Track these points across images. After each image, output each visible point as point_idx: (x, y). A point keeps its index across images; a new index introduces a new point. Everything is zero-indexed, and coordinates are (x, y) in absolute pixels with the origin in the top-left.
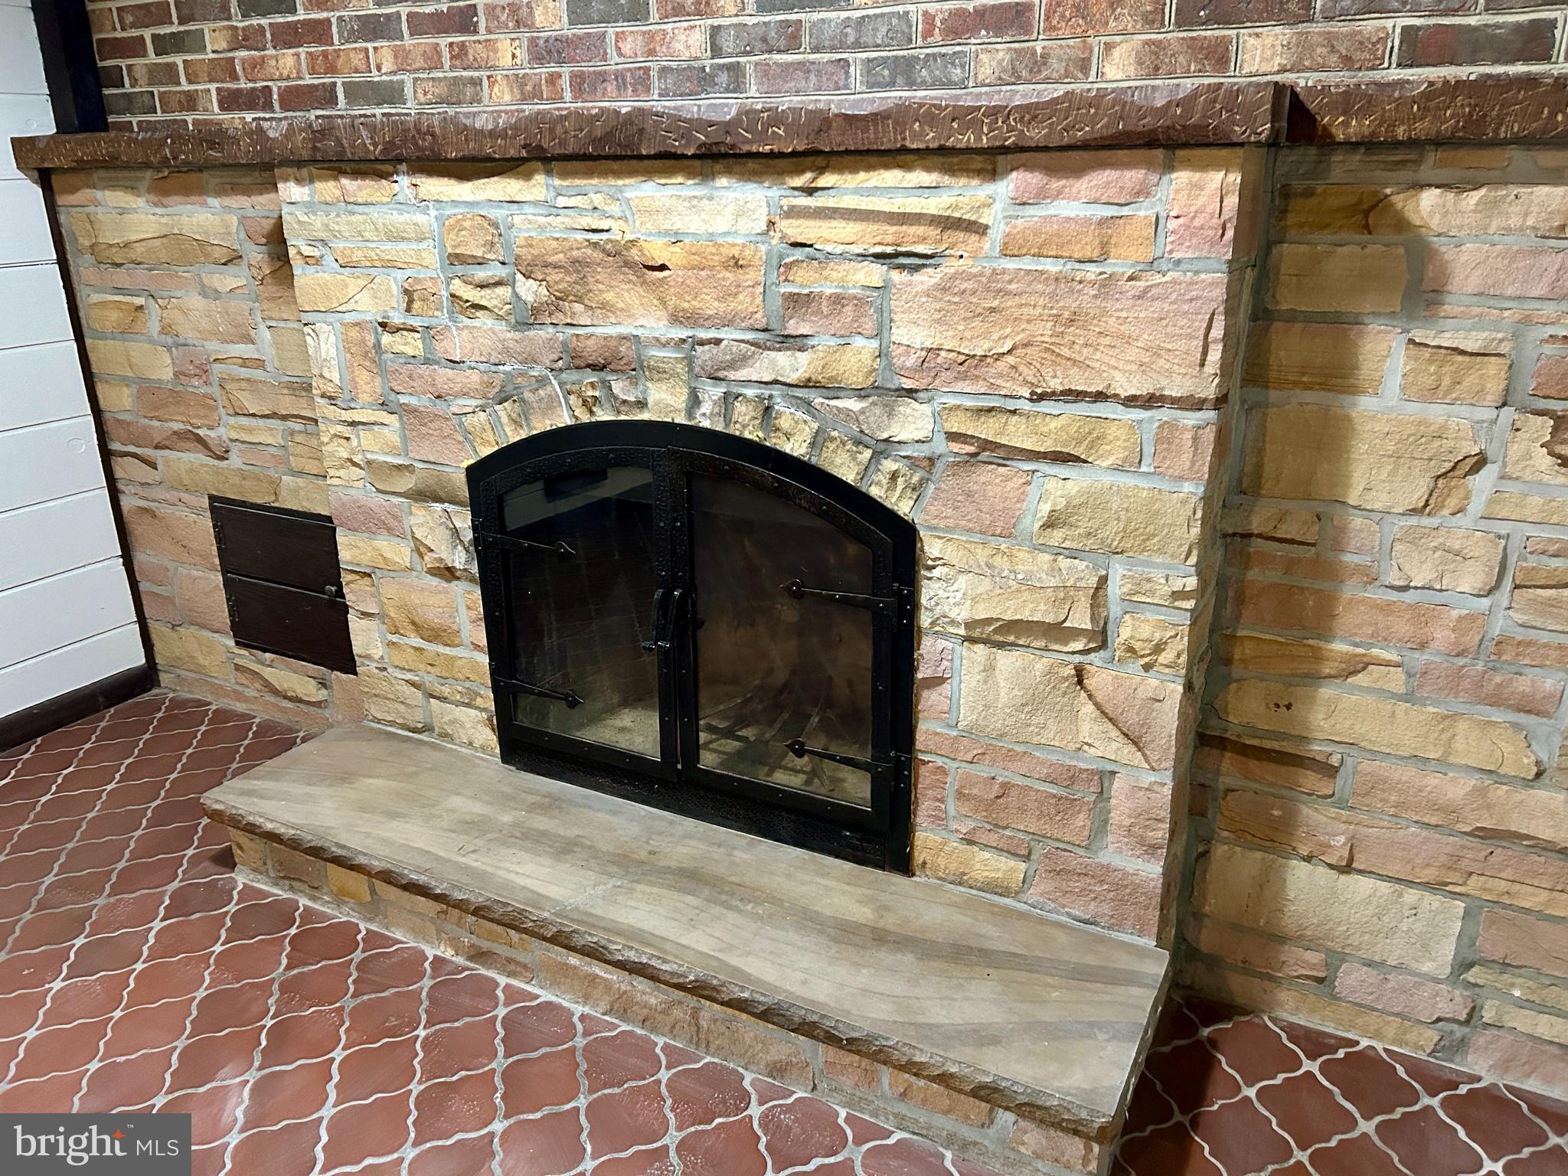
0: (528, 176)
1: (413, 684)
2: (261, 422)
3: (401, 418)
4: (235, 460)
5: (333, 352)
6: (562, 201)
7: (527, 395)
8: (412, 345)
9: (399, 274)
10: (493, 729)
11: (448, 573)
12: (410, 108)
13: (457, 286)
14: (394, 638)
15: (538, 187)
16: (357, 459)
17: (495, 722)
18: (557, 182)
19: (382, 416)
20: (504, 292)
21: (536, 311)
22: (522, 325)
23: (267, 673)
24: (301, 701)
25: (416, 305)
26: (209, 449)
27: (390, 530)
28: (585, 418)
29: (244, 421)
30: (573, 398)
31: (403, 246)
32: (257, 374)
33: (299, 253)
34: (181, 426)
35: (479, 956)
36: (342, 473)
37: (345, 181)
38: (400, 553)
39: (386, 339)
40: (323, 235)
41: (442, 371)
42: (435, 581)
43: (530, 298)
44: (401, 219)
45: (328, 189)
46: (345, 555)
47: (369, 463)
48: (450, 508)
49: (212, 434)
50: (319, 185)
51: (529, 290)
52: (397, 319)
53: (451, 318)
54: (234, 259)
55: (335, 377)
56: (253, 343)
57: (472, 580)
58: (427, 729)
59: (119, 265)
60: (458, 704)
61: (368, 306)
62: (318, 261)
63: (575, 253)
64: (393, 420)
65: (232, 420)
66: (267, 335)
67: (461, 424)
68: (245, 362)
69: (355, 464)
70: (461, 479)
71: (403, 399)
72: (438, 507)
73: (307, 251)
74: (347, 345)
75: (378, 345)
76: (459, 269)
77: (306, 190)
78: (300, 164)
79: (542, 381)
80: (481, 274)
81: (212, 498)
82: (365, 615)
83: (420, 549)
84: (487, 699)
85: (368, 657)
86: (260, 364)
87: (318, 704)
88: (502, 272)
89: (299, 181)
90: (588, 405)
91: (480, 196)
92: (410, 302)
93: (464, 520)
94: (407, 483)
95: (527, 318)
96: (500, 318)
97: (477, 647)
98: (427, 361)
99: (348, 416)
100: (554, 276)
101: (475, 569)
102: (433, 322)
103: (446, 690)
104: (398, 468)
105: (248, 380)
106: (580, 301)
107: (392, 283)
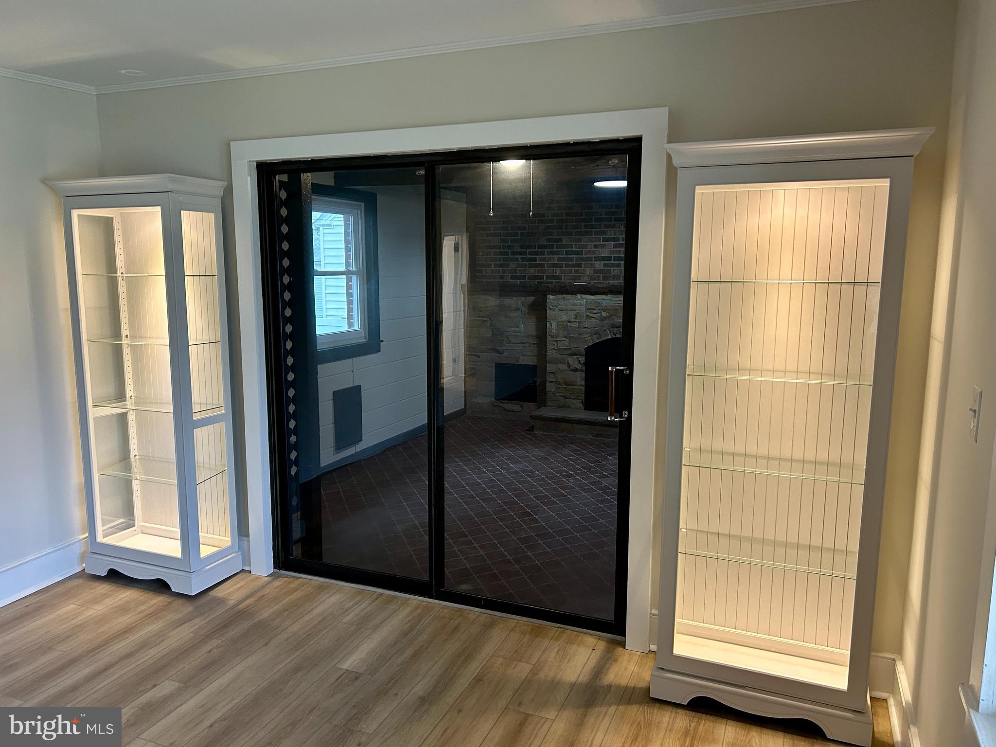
0: (607, 295)
1: (562, 396)
2: (517, 345)
3: (569, 339)
4: (505, 354)
5: (555, 327)
6: (613, 299)
7: (601, 333)
8: (576, 325)
9: (574, 312)
10: (582, 404)
11: (576, 370)
12: (563, 280)
13: (588, 314)
14: (559, 386)
15: (609, 297)
16: (556, 348)
17: (584, 401)
18: (613, 296)
19: (565, 339)
20: (599, 315)
21: (605, 318)
22: (602, 320)
23: (505, 406)
24: (514, 411)
25: (578, 317)
26: (499, 352)
27: (562, 363)
28: (614, 337)
29: (512, 345)
30: (612, 333)
31: (577, 307)
32: (519, 334)
33: (550, 308)
34: (491, 347)
35: (598, 435)
36: (551, 351)
37: (564, 295)
38: (565, 367)
39: (568, 324)
40: (556, 305)
41: (582, 329)
42: (572, 372)
43: (605, 315)
44: (577, 302)
45: (560, 296)
46: (548, 369)
47: (559, 349)
48: (578, 356)
49: (500, 348)
50: (557, 296)
51: (604, 314)
52: (572, 320)
53: (586, 319)
54: (517, 309)
55: (554, 332)
56: (518, 327)
57: (581, 370)
58: (564, 406)
59: (481, 311)
60: (574, 399)
61: (564, 318)
62: (554, 310)
63: (616, 308)
64: (568, 340)
65: (507, 345)
66: (523, 325)
67: (585, 339)
68: (515, 332)
69: (555, 350)
70: (583, 350)
71: (571, 335)
72: (575, 357)
73: (551, 307)
74: (558, 325)
75: (567, 325)
76: (589, 311)
77: (554, 297)
78: (553, 292)
79: (605, 330)
80: (594, 311)
81: (496, 363)
82: (551, 382)
83: (569, 366)
84: (583, 397)
85: (551, 391)
86: (520, 332)
87: (519, 412)
88: (599, 311)
89: (552, 295)
90: (614, 334)
91: (596, 298)
92: (577, 317)
93: (582, 359)
94: (569, 352)
95: (603, 319)
96: (597, 319)
97: (581, 385)
98: (578, 328)
99: (556, 340)
100: (611, 312)
101: (584, 368)
102: (581, 320)
103: (571, 397)
104: (566, 349)
105: (515, 336)
106: (615, 316)
107: (572, 314)
